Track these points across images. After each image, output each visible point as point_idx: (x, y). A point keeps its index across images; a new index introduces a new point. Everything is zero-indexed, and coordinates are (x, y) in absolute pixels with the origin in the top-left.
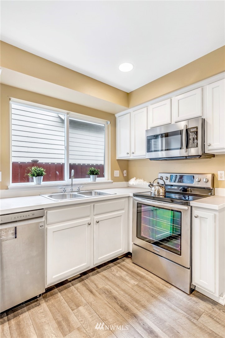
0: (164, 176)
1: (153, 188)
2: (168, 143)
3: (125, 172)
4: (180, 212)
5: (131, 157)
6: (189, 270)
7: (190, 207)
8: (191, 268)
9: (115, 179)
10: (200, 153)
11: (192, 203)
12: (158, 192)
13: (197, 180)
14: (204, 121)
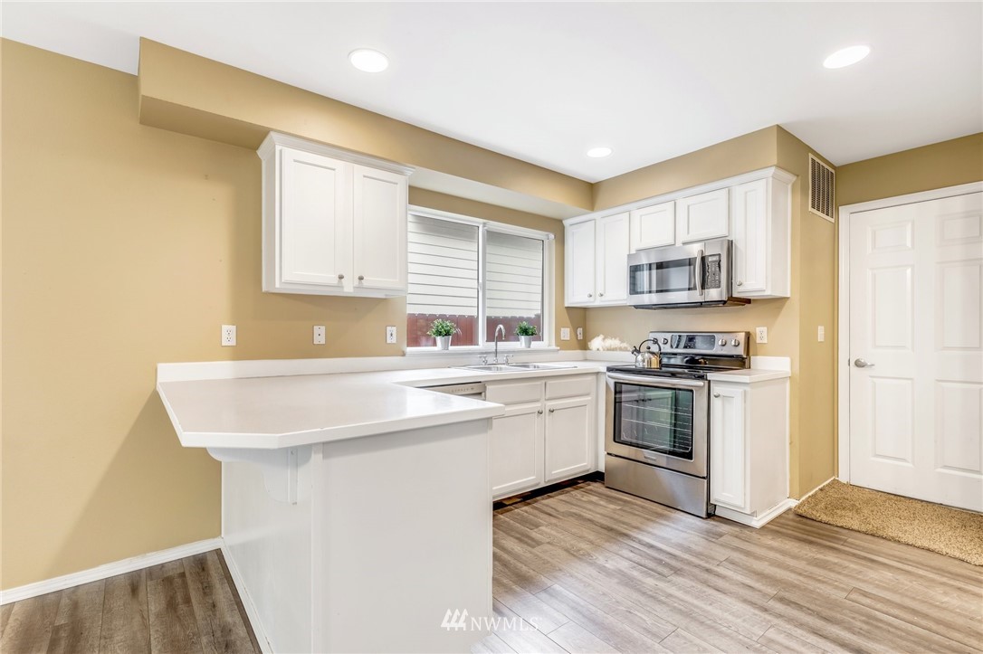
0: (661, 337)
1: (640, 357)
2: (661, 280)
3: (580, 330)
4: (692, 391)
5: (598, 302)
6: (706, 481)
7: (706, 382)
8: (708, 478)
9: (563, 345)
10: (725, 298)
11: (711, 376)
12: (650, 362)
13: (720, 343)
14: (730, 245)
